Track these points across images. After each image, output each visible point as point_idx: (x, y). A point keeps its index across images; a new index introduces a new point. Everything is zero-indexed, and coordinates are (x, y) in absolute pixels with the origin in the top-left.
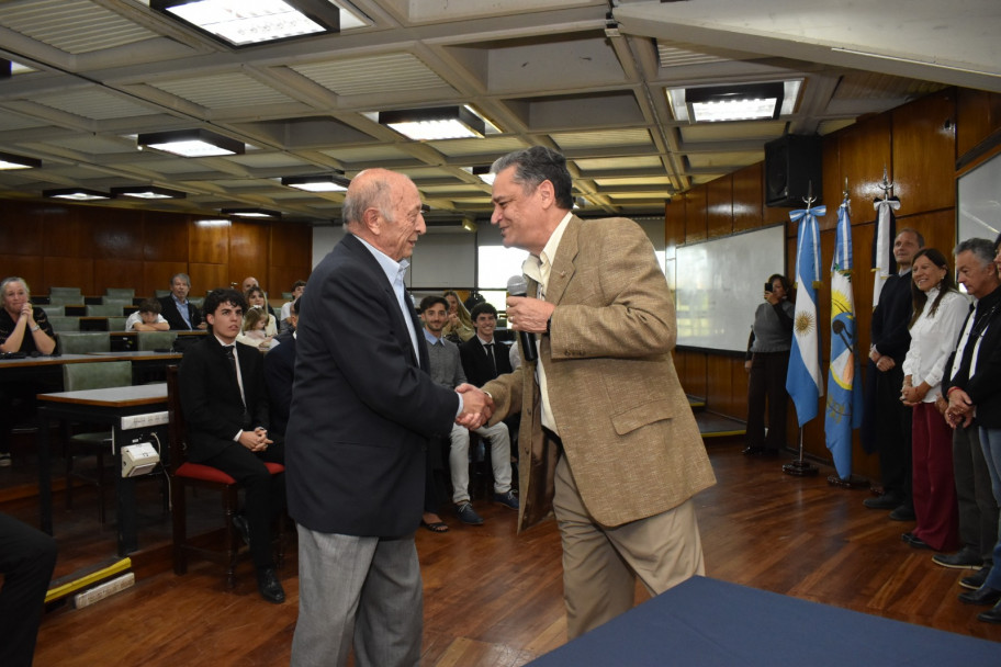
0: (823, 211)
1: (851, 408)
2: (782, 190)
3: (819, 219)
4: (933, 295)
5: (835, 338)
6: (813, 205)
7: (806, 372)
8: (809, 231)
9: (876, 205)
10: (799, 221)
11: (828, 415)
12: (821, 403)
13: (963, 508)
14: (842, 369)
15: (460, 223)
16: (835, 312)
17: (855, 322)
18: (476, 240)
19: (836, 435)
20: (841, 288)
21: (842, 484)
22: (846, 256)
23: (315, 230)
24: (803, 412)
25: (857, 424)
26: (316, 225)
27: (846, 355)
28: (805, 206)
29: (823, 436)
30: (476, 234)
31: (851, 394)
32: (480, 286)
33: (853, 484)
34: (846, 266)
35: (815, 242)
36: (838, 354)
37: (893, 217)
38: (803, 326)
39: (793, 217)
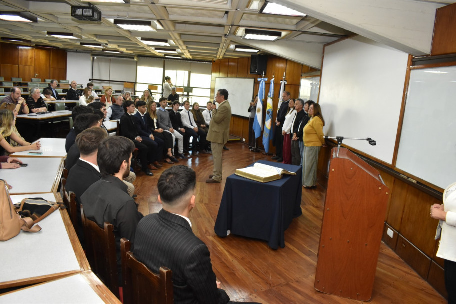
0: (267, 79)
1: (270, 134)
2: (255, 70)
3: (265, 81)
4: (292, 109)
5: (267, 116)
6: (264, 77)
7: (259, 124)
8: (262, 85)
9: (281, 82)
10: (260, 81)
11: (264, 136)
12: (262, 133)
13: (293, 158)
14: (268, 124)
15: (133, 58)
16: (268, 109)
17: (273, 112)
18: (137, 64)
19: (266, 141)
20: (270, 102)
21: (267, 154)
22: (272, 94)
23: (69, 54)
24: (257, 135)
25: (271, 139)
26: (69, 52)
27: (270, 120)
28: (262, 77)
29: (262, 141)
30: (137, 62)
31: (271, 131)
32: (137, 82)
33: (269, 154)
34: (272, 97)
35: (264, 88)
36: (268, 120)
37: (285, 85)
38: (259, 111)
39: (259, 80)
